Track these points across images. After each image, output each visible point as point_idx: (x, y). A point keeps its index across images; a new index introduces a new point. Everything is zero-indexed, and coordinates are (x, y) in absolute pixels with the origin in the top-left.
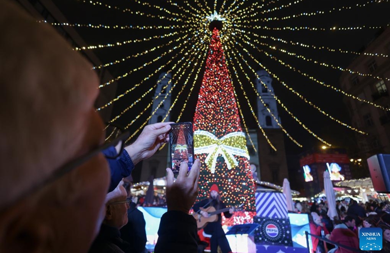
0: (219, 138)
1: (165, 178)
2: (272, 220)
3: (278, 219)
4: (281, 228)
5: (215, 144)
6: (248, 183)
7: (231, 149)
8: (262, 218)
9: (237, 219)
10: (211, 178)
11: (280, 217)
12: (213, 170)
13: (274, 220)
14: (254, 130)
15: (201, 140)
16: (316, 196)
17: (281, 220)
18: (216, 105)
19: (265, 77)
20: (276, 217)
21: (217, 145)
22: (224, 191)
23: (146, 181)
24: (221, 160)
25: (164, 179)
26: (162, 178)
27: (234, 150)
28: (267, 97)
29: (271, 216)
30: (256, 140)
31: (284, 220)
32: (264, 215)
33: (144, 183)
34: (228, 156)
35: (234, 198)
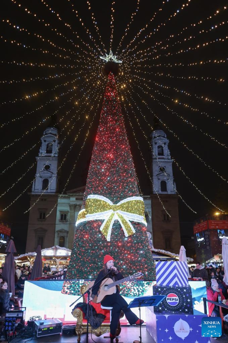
0: (116, 202)
1: (54, 247)
2: (173, 289)
3: (179, 287)
4: (182, 296)
5: (111, 210)
6: (145, 251)
7: (128, 215)
8: (162, 288)
9: (134, 289)
10: (106, 247)
11: (180, 285)
12: (108, 239)
13: (175, 290)
14: (149, 196)
15: (95, 205)
16: (207, 262)
17: (182, 289)
18: (111, 165)
19: (162, 138)
20: (177, 286)
21: (113, 211)
22: (120, 260)
23: (32, 252)
24: (117, 226)
25: (53, 249)
26: (50, 248)
27: (131, 216)
28: (163, 160)
29: (171, 285)
30: (150, 206)
31: (185, 288)
32: (165, 284)
33: (30, 253)
34: (125, 223)
35: (131, 267)
